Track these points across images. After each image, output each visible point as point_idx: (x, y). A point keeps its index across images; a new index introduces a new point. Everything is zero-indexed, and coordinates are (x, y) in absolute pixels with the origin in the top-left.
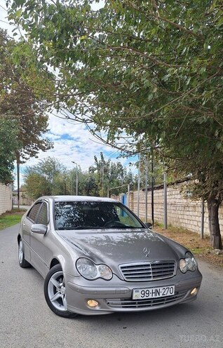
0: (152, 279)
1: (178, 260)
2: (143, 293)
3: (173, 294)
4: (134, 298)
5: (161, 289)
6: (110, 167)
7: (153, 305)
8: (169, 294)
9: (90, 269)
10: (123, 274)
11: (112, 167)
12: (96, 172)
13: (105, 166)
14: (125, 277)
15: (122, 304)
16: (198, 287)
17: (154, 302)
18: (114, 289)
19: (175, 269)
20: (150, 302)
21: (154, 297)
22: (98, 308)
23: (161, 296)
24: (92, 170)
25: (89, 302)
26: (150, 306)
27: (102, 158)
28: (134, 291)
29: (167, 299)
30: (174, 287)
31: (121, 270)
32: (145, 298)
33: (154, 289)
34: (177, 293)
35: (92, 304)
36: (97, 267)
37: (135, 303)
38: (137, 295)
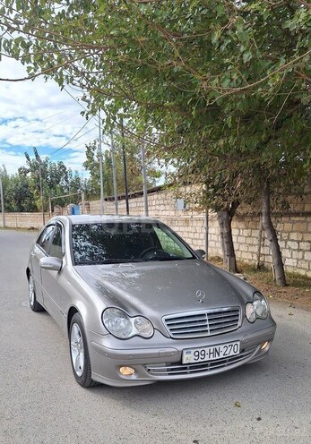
0: (209, 334)
1: (244, 304)
2: (197, 354)
3: (238, 352)
4: (184, 362)
5: (222, 347)
6: (48, 168)
7: (211, 369)
8: (232, 353)
9: (122, 324)
10: (168, 328)
11: (51, 168)
12: (29, 174)
13: (42, 166)
14: (171, 333)
15: (168, 370)
16: (270, 340)
17: (212, 365)
18: (157, 351)
19: (240, 318)
20: (206, 366)
21: (212, 358)
22: (134, 377)
23: (221, 356)
24: (23, 171)
25: (121, 369)
26: (206, 370)
27: (37, 156)
28: (185, 352)
29: (230, 360)
30: (238, 343)
31: (165, 324)
32: (200, 360)
33: (212, 348)
34: (242, 351)
35: (126, 372)
36: (132, 320)
37: (185, 368)
38: (189, 358)
